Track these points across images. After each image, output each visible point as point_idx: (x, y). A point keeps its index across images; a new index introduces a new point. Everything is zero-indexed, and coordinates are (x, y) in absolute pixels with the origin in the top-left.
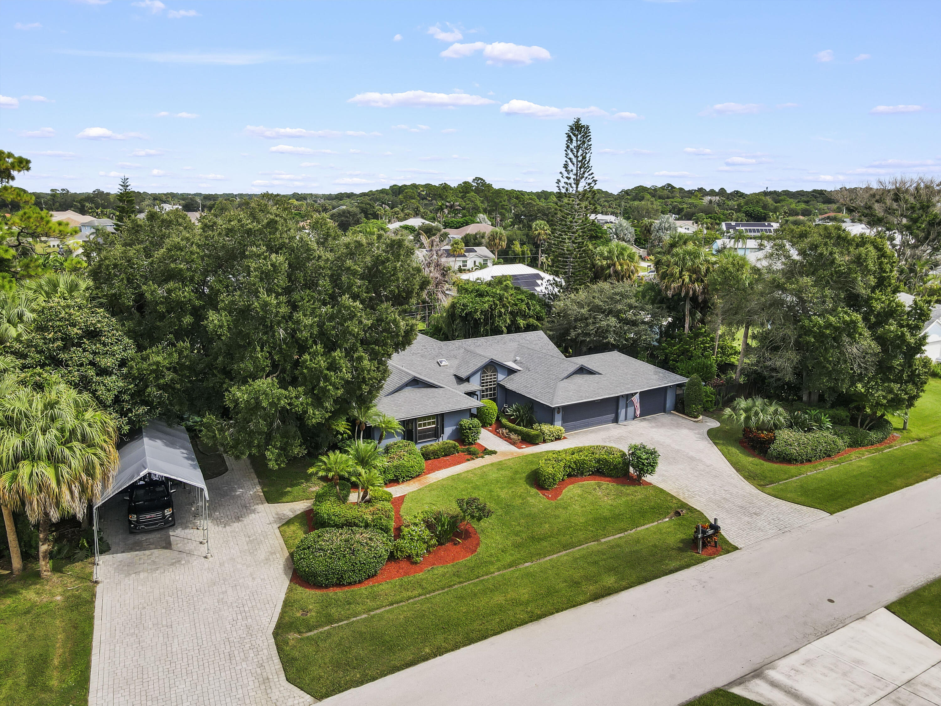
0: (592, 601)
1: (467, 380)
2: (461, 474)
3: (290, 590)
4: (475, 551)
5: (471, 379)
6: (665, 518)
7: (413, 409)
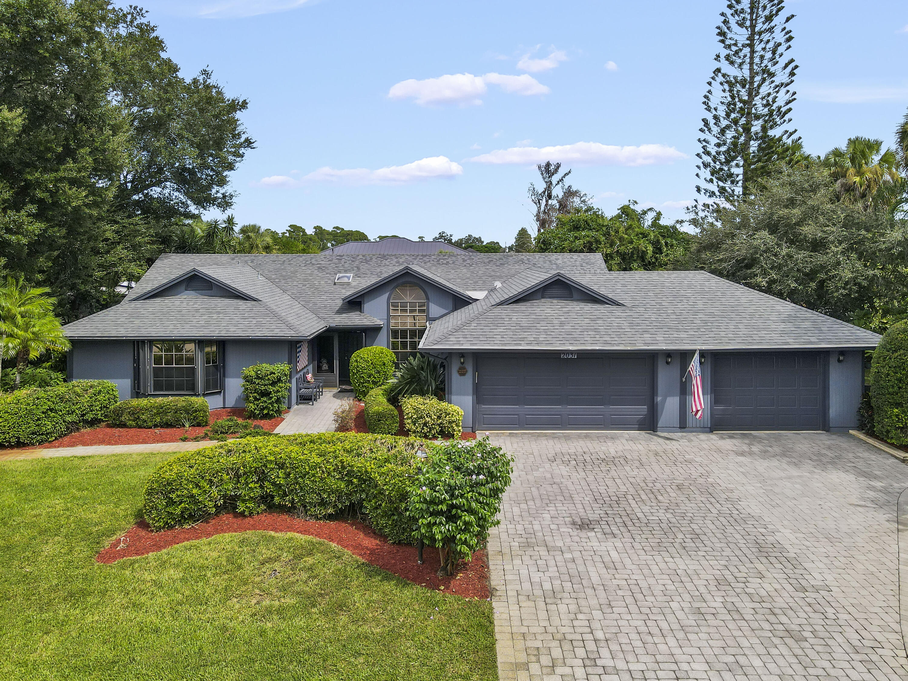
1: (358, 305)
5: (367, 306)
7: (153, 325)
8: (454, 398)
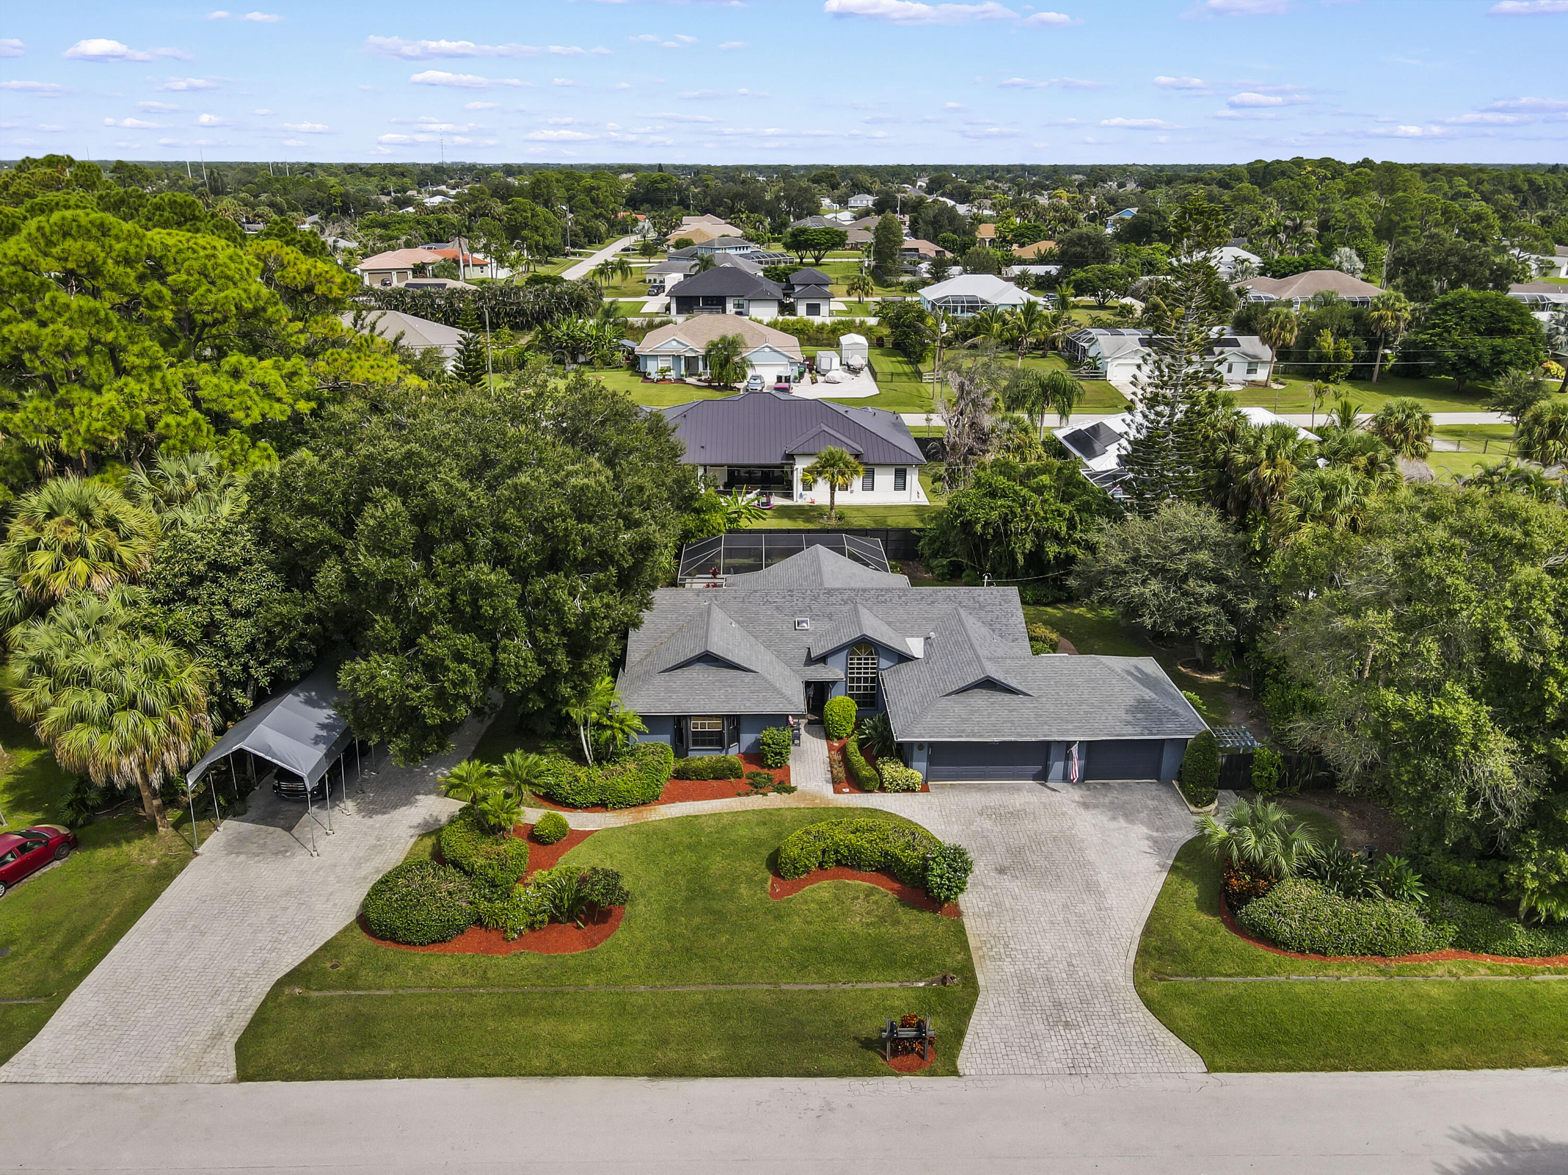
0: (649, 1075)
1: (823, 659)
2: (700, 816)
3: (347, 929)
4: (596, 945)
5: (829, 660)
6: (920, 981)
7: (688, 700)
8: (914, 764)
